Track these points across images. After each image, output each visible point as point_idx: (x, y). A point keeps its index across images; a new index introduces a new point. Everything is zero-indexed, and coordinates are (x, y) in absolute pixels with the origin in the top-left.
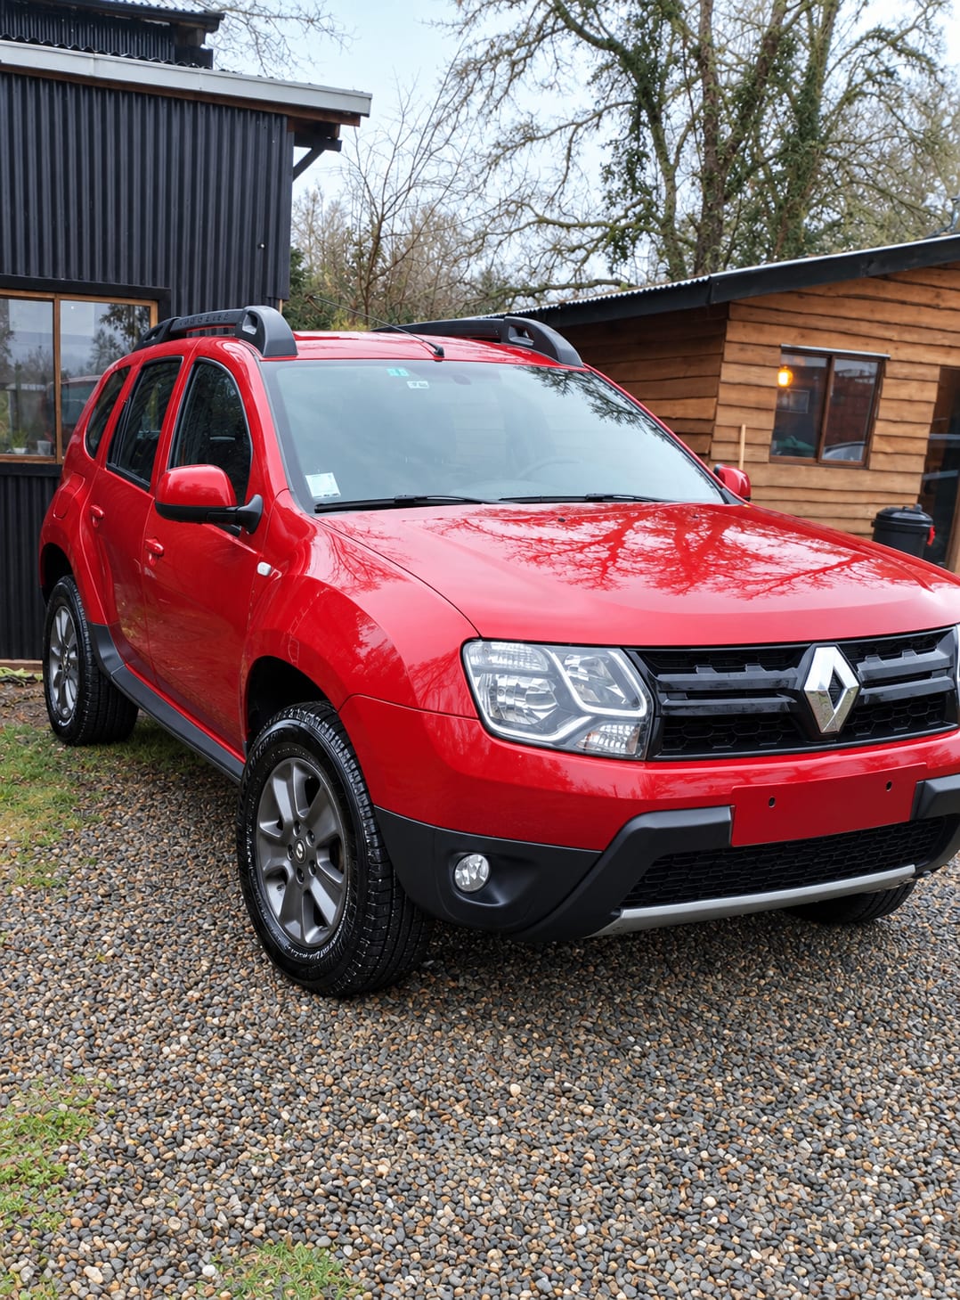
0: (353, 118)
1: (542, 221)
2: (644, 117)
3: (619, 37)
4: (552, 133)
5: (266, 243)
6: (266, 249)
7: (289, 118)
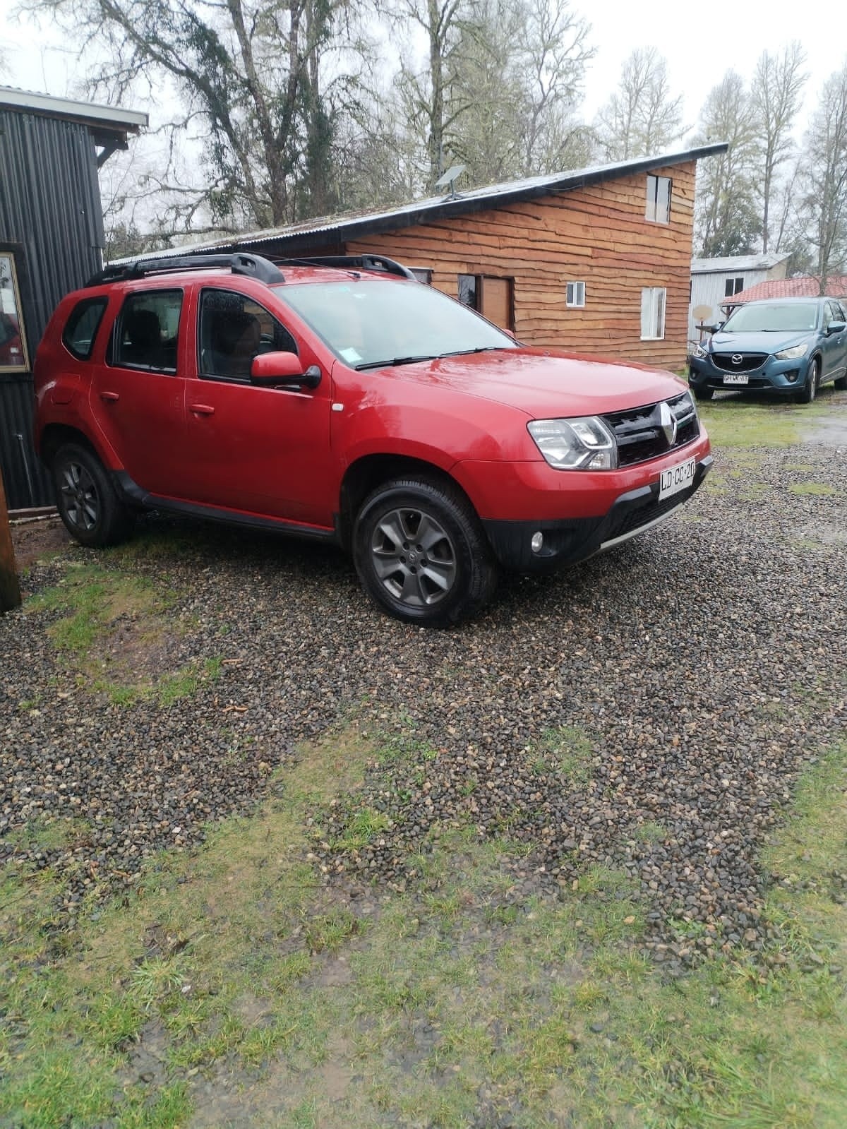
0: (134, 128)
1: (165, 188)
2: (219, 122)
3: (194, 68)
4: (159, 130)
5: (86, 211)
6: (86, 215)
7: (88, 127)
